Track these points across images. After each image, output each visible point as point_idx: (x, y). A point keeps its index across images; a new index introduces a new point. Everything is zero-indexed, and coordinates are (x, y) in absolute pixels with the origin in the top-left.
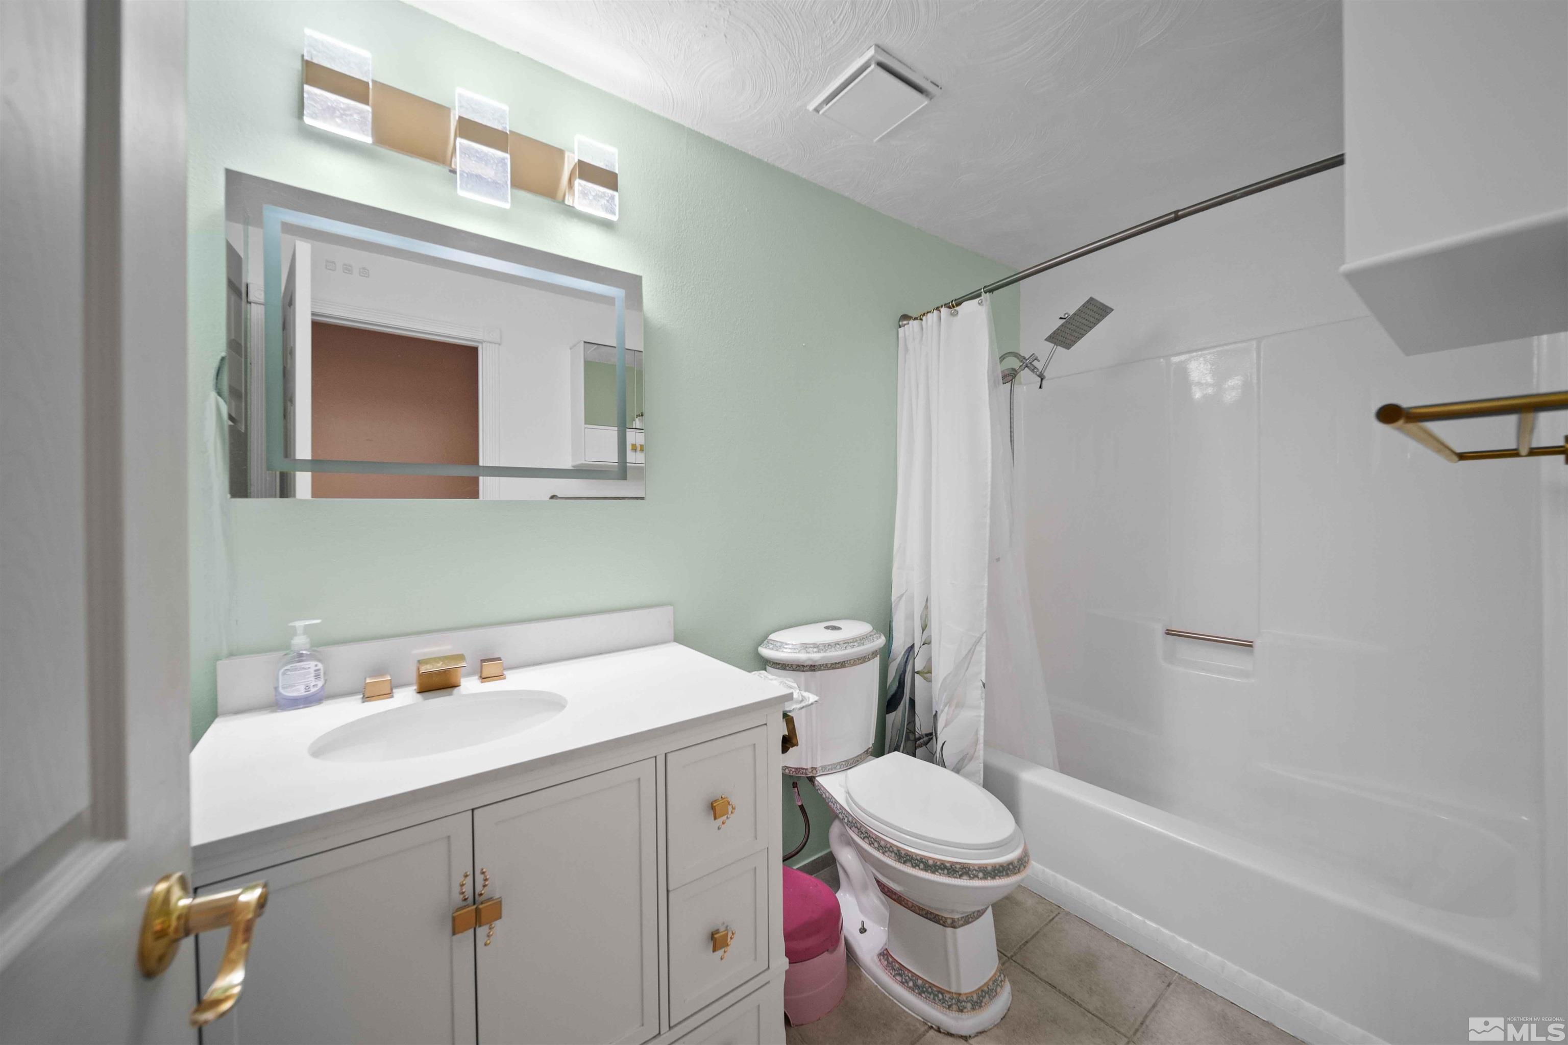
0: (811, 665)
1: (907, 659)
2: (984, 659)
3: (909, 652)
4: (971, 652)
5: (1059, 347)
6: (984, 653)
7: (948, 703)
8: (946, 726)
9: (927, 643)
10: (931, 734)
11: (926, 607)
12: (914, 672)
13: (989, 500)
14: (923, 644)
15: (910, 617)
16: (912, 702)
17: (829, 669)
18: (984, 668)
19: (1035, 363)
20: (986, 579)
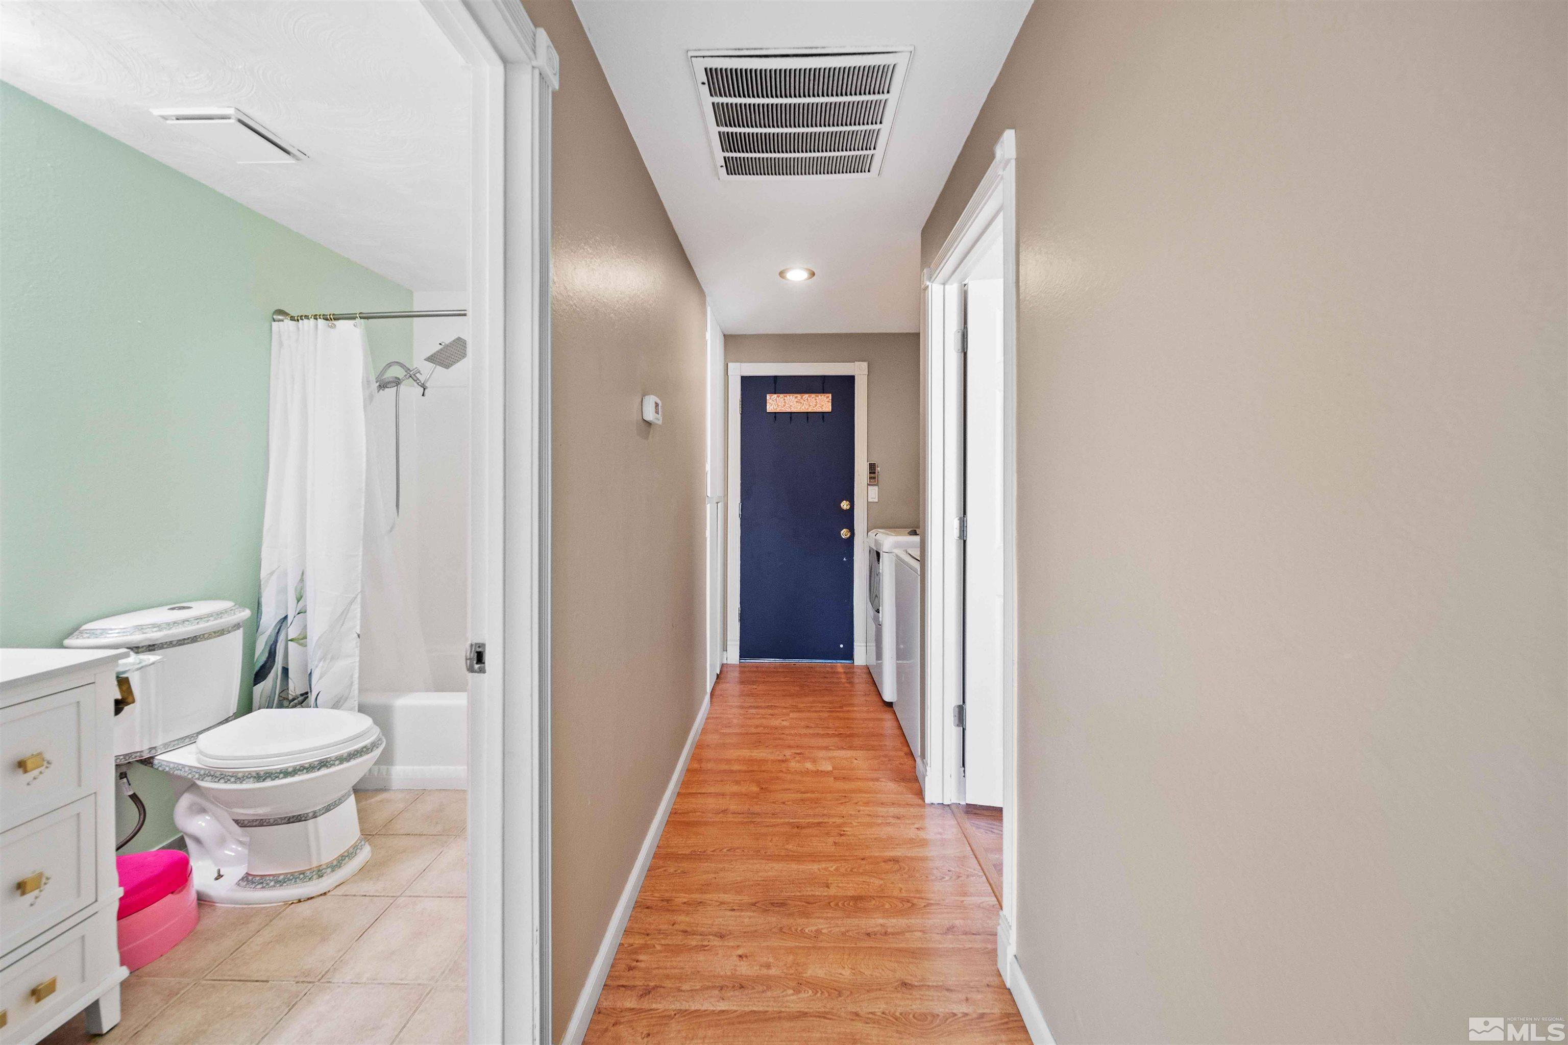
0: (150, 646)
1: (279, 630)
2: (359, 615)
3: (282, 623)
4: (346, 612)
5: (438, 366)
6: (359, 610)
7: (323, 658)
8: (320, 679)
9: (302, 612)
10: (307, 693)
11: (302, 580)
12: (287, 641)
13: (364, 485)
14: (298, 614)
15: (283, 590)
16: (285, 671)
17: (175, 646)
18: (358, 622)
19: (418, 375)
20: (361, 549)
